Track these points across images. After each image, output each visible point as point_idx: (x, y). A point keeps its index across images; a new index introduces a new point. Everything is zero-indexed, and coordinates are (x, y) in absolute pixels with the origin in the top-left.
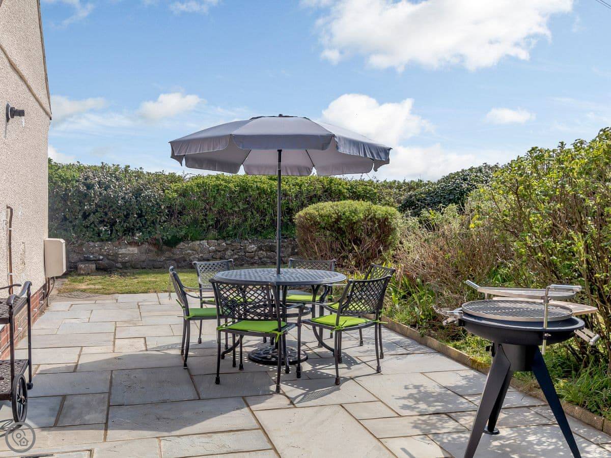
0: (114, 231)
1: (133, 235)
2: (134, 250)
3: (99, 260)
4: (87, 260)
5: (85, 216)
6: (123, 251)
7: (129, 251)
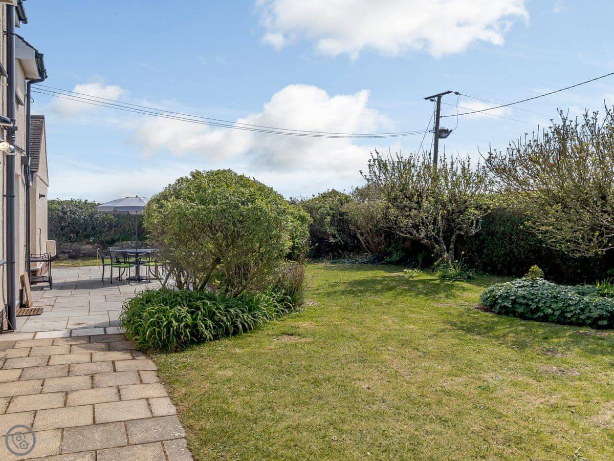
0: (78, 237)
1: (89, 239)
2: (90, 247)
3: (71, 252)
4: (64, 252)
5: (62, 229)
6: (84, 247)
7: (87, 248)
